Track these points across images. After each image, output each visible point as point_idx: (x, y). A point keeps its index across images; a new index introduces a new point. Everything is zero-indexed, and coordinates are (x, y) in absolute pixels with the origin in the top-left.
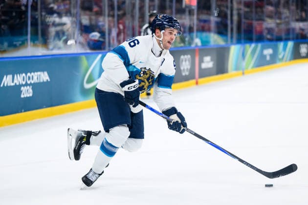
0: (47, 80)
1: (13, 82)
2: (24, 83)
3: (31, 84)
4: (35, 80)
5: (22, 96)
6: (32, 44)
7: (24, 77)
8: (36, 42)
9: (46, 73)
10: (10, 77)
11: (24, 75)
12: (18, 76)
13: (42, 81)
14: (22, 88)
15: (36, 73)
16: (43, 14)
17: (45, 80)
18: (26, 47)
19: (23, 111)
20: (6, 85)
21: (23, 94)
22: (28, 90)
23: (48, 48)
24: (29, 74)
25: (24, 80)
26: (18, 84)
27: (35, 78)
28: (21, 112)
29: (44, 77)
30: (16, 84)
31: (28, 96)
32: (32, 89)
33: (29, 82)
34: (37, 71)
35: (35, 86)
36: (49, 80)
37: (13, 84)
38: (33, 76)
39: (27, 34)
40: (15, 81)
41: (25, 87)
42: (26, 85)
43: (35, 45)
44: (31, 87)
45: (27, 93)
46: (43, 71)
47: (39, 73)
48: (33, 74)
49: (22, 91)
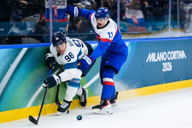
0: (184, 57)
1: (156, 59)
2: (165, 60)
3: (171, 61)
4: (174, 57)
5: (164, 70)
6: (172, 28)
7: (165, 54)
8: (175, 26)
9: (183, 52)
10: (154, 54)
11: (165, 53)
12: (160, 53)
13: (179, 58)
14: (164, 64)
15: (175, 52)
16: (181, 3)
17: (182, 58)
18: (168, 30)
19: (164, 82)
20: (150, 61)
21: (165, 69)
22: (168, 66)
23: (184, 32)
24: (169, 52)
25: (165, 58)
26: (160, 60)
27: (174, 55)
28: (163, 83)
29: (182, 55)
30: (158, 60)
31: (168, 70)
32: (171, 64)
33: (169, 59)
34: (176, 51)
35: (173, 62)
36: (186, 58)
37: (156, 60)
38: (172, 54)
39: (168, 20)
40: (158, 58)
41: (166, 63)
42: (167, 61)
43: (174, 29)
44: (171, 63)
45: (167, 67)
46: (180, 50)
47: (177, 52)
48: (172, 52)
49: (163, 66)
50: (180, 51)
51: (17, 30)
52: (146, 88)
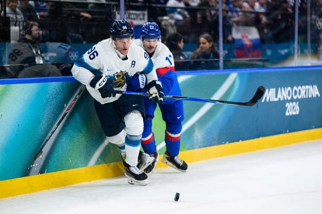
0: (317, 95)
1: (276, 97)
2: (289, 98)
3: (297, 100)
4: (303, 95)
5: (287, 114)
7: (289, 91)
8: (305, 51)
9: (315, 87)
10: (273, 91)
11: (289, 88)
12: (283, 89)
13: (310, 96)
14: (287, 104)
15: (303, 87)
16: (314, 17)
17: (314, 96)
19: (288, 131)
20: (268, 100)
21: (289, 112)
22: (293, 107)
23: (319, 58)
24: (295, 88)
25: (289, 95)
26: (282, 99)
27: (303, 92)
28: (286, 132)
29: (314, 91)
30: (280, 99)
31: (294, 113)
32: (299, 105)
33: (295, 98)
34: (305, 85)
35: (302, 102)
36: (319, 95)
37: (276, 100)
38: (300, 91)
39: (293, 41)
40: (279, 96)
41: (291, 103)
42: (292, 100)
44: (298, 103)
45: (293, 110)
46: (312, 84)
47: (307, 87)
48: (300, 87)
49: (287, 108)
50: (311, 87)
51: (75, 55)
52: (261, 139)
